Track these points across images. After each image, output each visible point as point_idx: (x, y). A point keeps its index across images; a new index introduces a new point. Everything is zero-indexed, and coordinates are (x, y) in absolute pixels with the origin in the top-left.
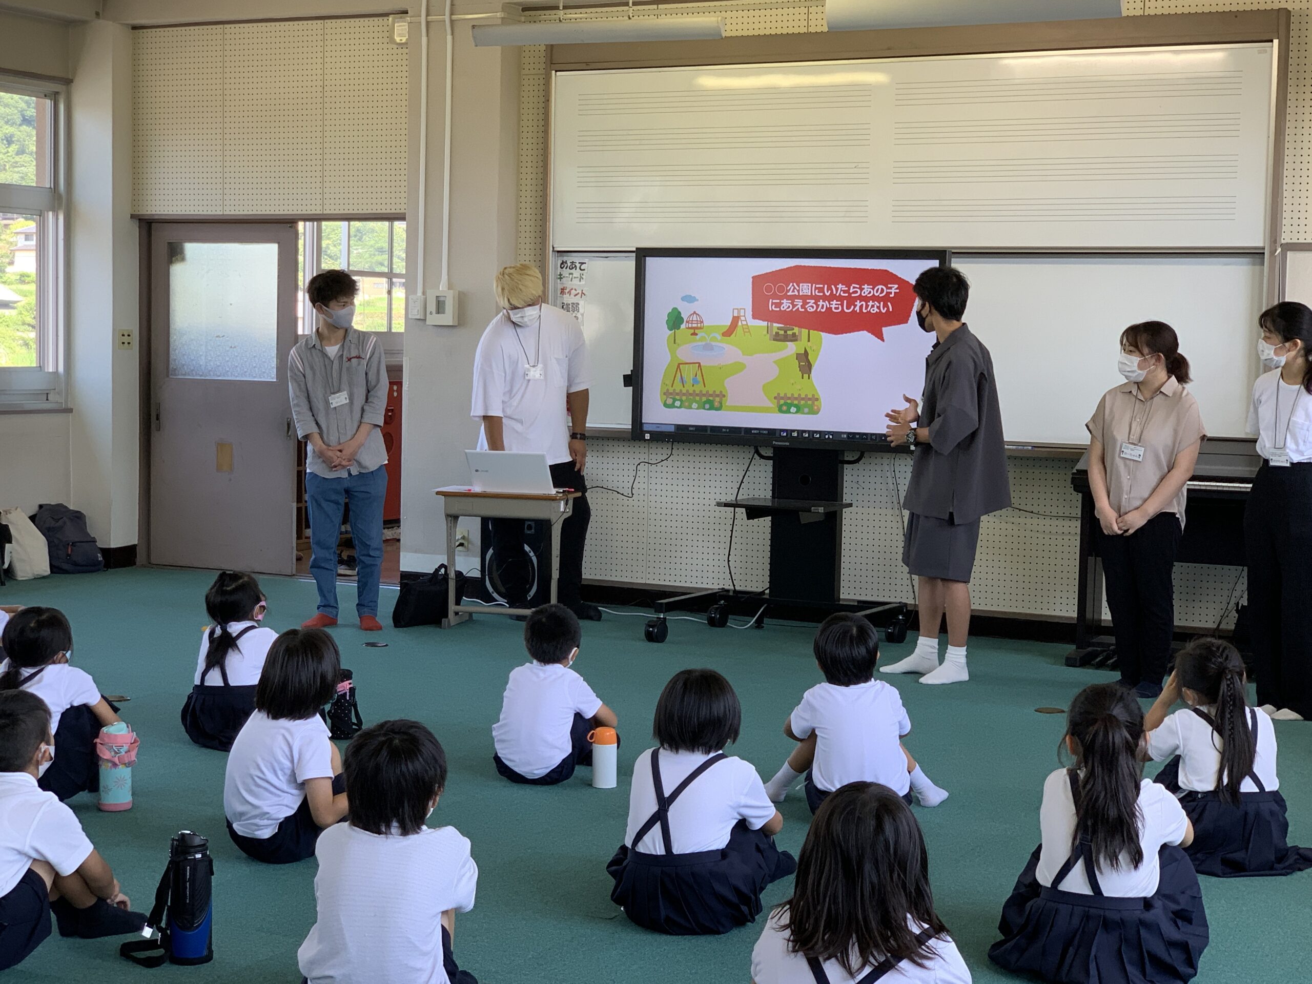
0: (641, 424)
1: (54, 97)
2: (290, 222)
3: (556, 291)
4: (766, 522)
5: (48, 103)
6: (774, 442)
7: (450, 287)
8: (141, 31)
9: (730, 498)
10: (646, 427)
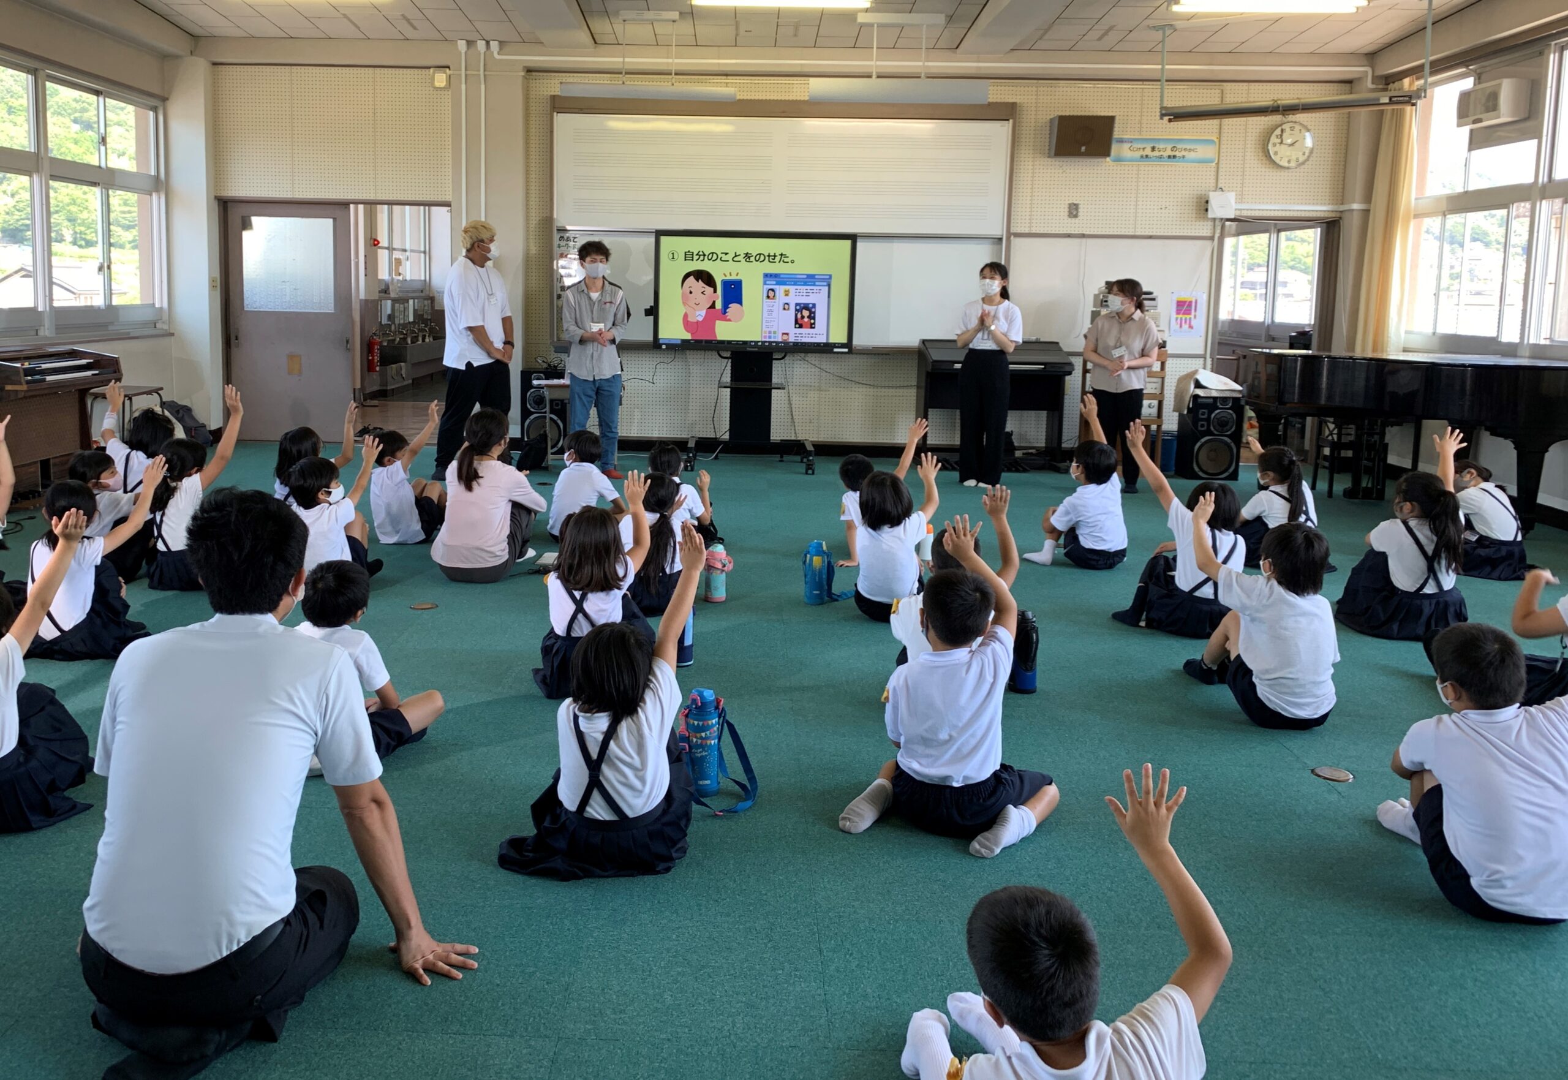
0: (659, 339)
1: (155, 109)
2: (345, 205)
3: (557, 255)
5: (151, 114)
8: (220, 66)
10: (661, 342)
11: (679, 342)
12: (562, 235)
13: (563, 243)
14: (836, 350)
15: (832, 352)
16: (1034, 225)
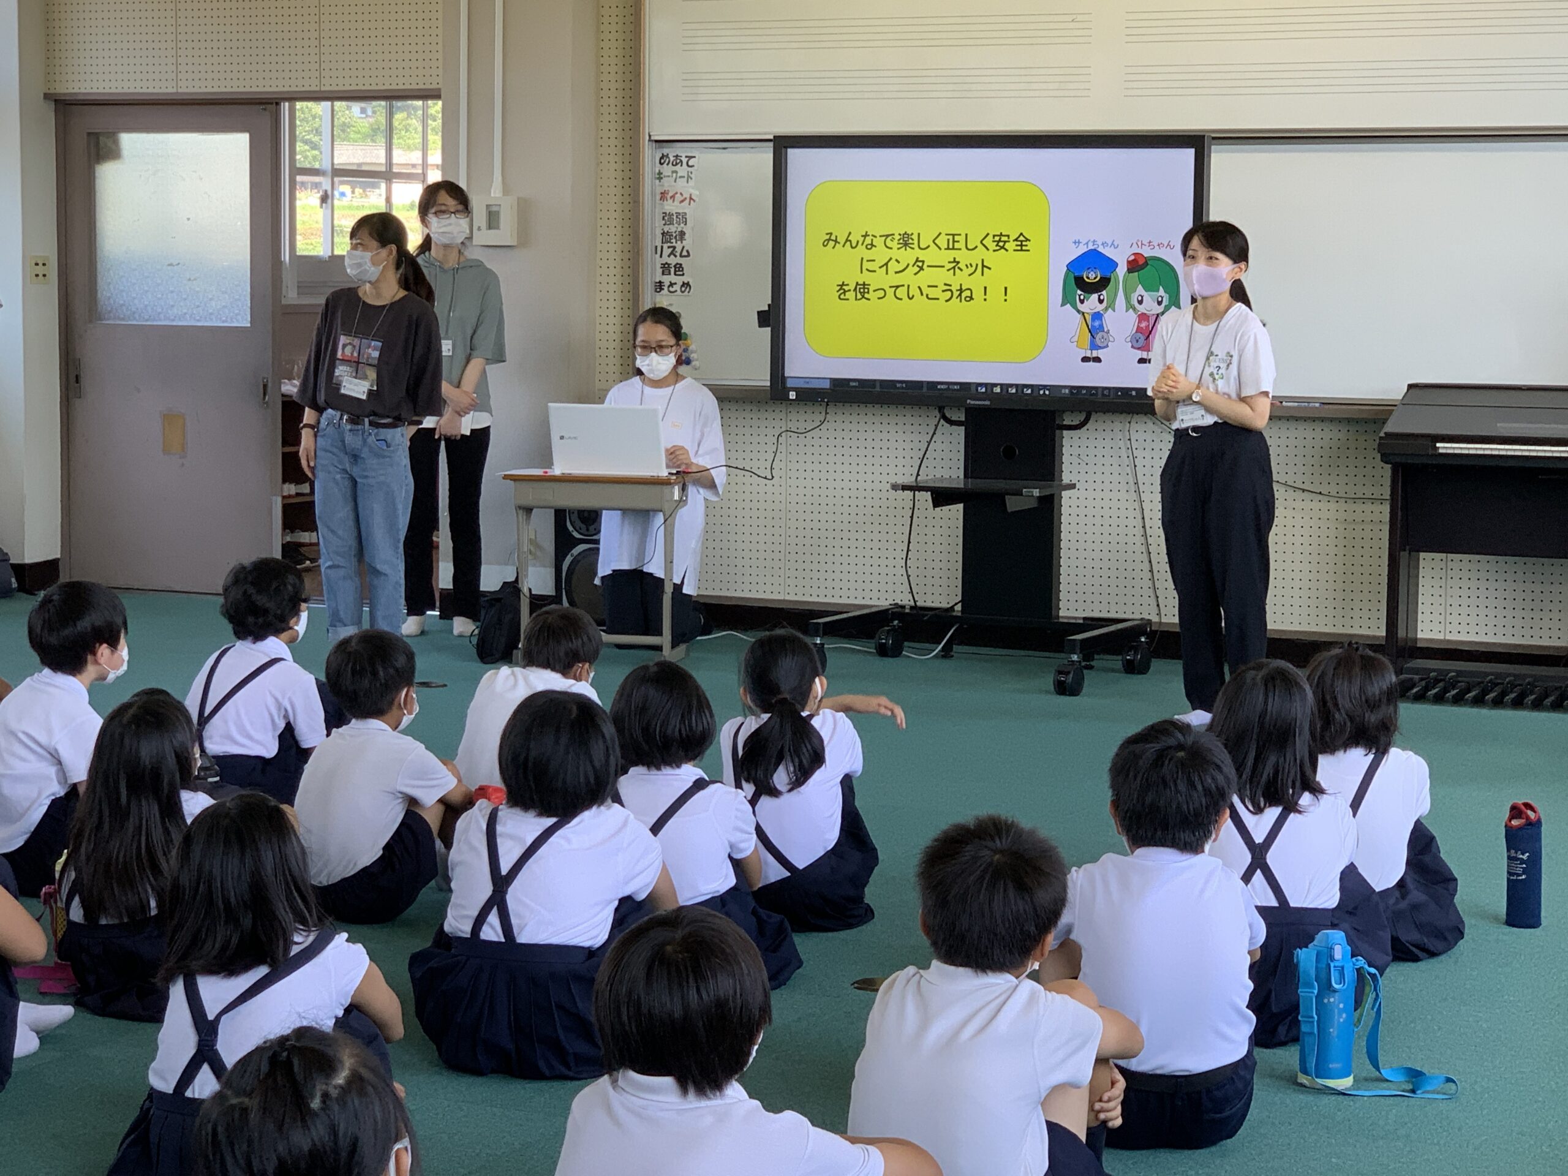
0: (784, 378)
2: (266, 103)
3: (653, 194)
4: (956, 512)
6: (968, 401)
7: (506, 191)
9: (909, 480)
10: (790, 383)
11: (827, 385)
12: (665, 151)
13: (667, 170)
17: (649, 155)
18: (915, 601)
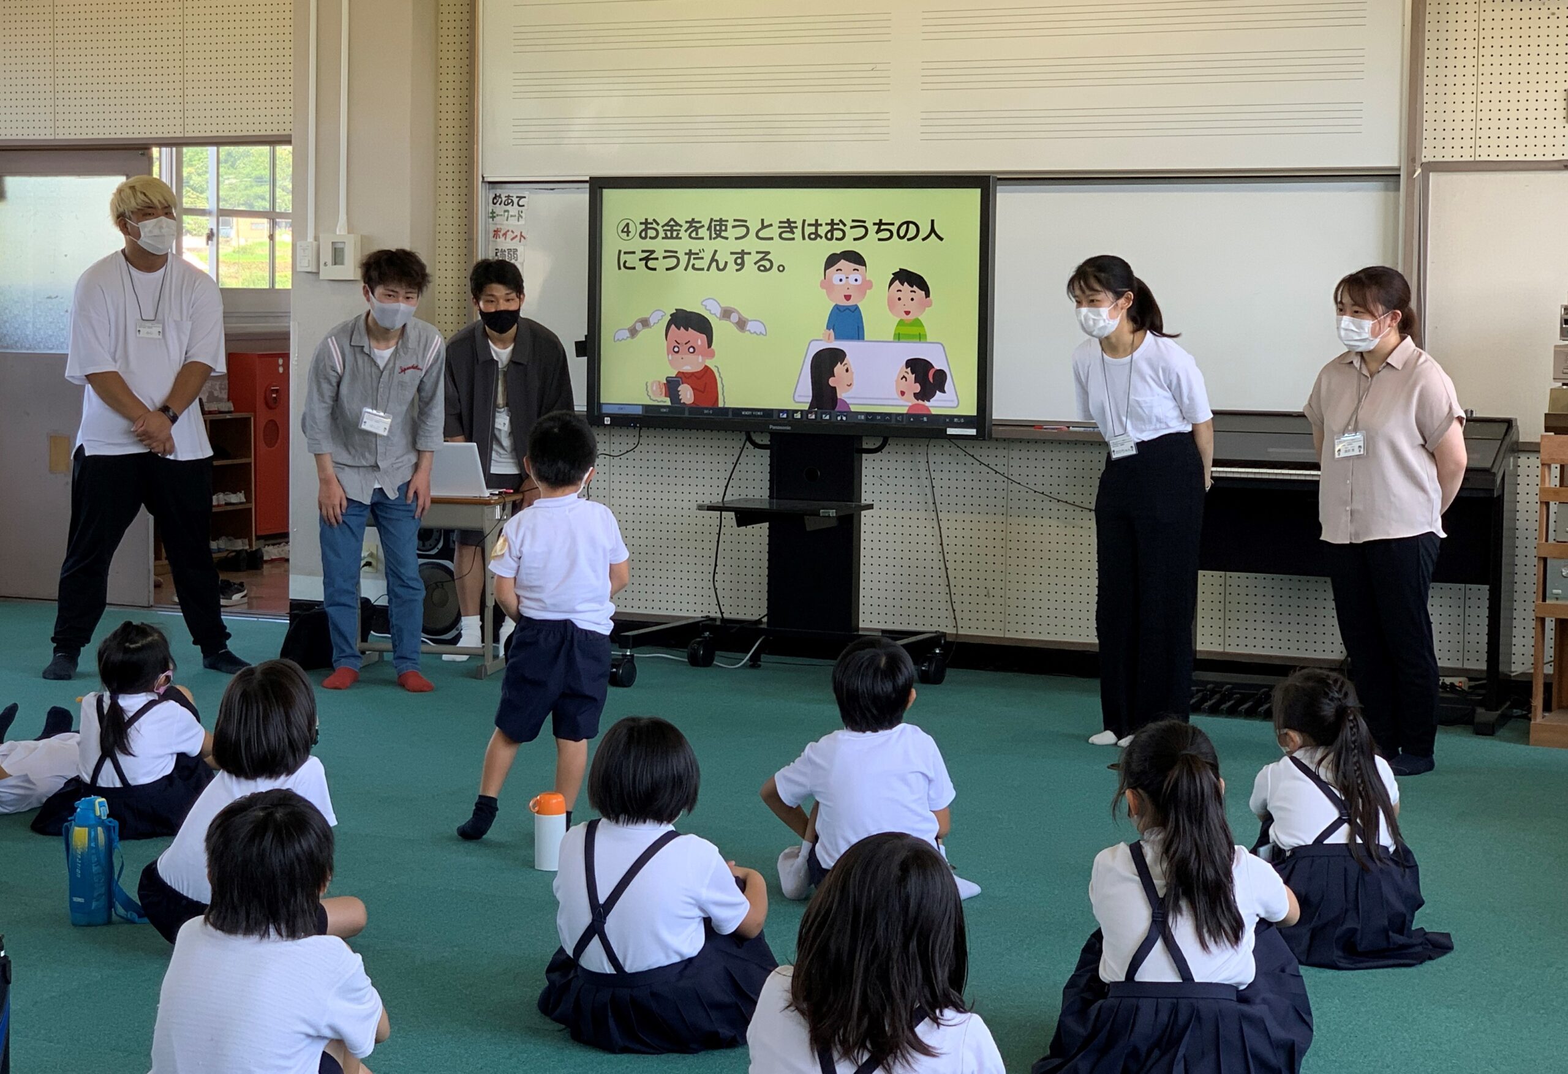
0: (600, 405)
2: (141, 148)
3: (487, 232)
4: (762, 530)
6: (771, 427)
7: (351, 229)
9: (717, 500)
10: (605, 410)
11: (639, 411)
12: (498, 192)
13: (499, 209)
14: (951, 431)
15: (941, 435)
16: (1484, 142)
17: (482, 196)
18: (722, 613)
